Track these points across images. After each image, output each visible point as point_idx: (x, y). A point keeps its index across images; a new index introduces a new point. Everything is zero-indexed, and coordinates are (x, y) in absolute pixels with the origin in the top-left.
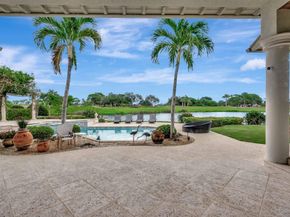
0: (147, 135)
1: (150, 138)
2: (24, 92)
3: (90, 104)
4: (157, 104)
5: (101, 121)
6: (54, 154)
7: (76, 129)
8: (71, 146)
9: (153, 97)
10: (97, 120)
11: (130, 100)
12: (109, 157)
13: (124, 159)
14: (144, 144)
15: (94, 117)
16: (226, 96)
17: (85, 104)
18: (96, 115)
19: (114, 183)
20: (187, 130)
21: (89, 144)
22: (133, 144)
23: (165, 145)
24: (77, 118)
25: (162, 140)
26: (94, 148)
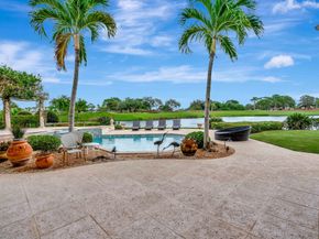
0: (175, 144)
1: (179, 148)
2: (30, 96)
3: (106, 110)
4: (178, 108)
5: (118, 128)
6: (57, 171)
7: (87, 138)
8: (80, 160)
9: (174, 102)
10: (113, 127)
11: (149, 106)
12: (128, 176)
13: (148, 179)
14: (172, 156)
15: (109, 124)
16: (255, 99)
17: (100, 110)
18: (112, 121)
19: (137, 223)
20: (221, 137)
21: (103, 157)
22: (158, 156)
23: (198, 158)
24: (90, 125)
25: (194, 151)
26: (109, 163)
